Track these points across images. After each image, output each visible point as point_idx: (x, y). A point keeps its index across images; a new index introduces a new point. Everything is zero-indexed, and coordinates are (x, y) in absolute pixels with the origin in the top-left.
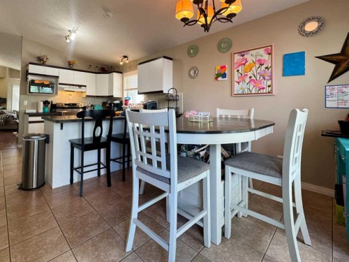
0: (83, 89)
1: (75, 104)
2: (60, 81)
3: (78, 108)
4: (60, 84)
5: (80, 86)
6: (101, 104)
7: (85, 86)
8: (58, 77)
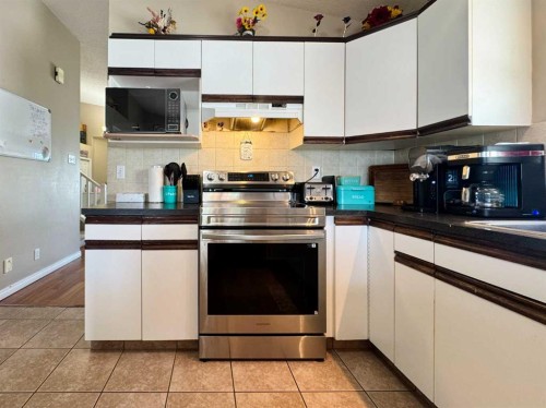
0: (290, 111)
1: (263, 176)
2: (208, 85)
3: (276, 188)
4: (207, 98)
5: (279, 101)
6: (363, 174)
7: (299, 100)
8: (197, 73)
